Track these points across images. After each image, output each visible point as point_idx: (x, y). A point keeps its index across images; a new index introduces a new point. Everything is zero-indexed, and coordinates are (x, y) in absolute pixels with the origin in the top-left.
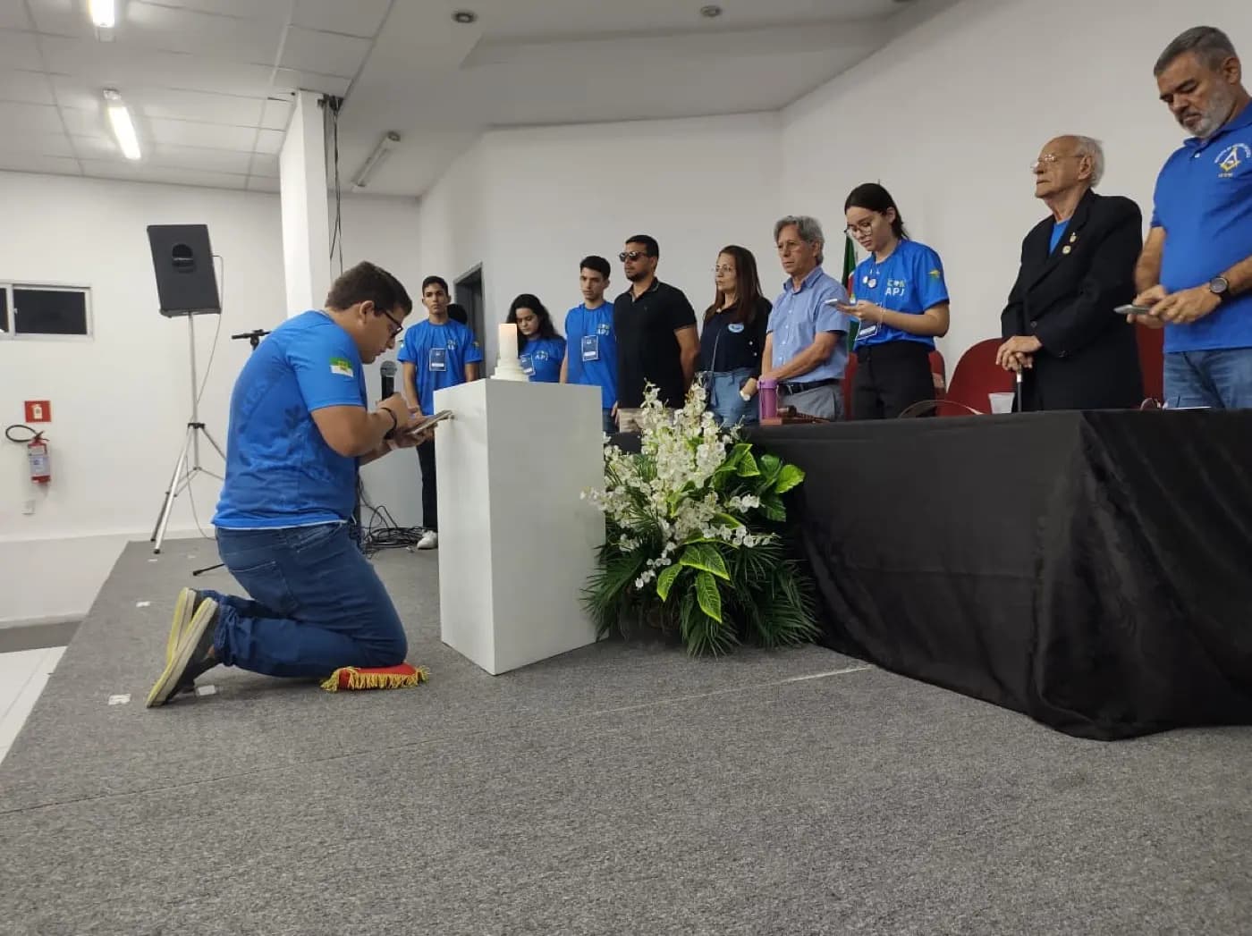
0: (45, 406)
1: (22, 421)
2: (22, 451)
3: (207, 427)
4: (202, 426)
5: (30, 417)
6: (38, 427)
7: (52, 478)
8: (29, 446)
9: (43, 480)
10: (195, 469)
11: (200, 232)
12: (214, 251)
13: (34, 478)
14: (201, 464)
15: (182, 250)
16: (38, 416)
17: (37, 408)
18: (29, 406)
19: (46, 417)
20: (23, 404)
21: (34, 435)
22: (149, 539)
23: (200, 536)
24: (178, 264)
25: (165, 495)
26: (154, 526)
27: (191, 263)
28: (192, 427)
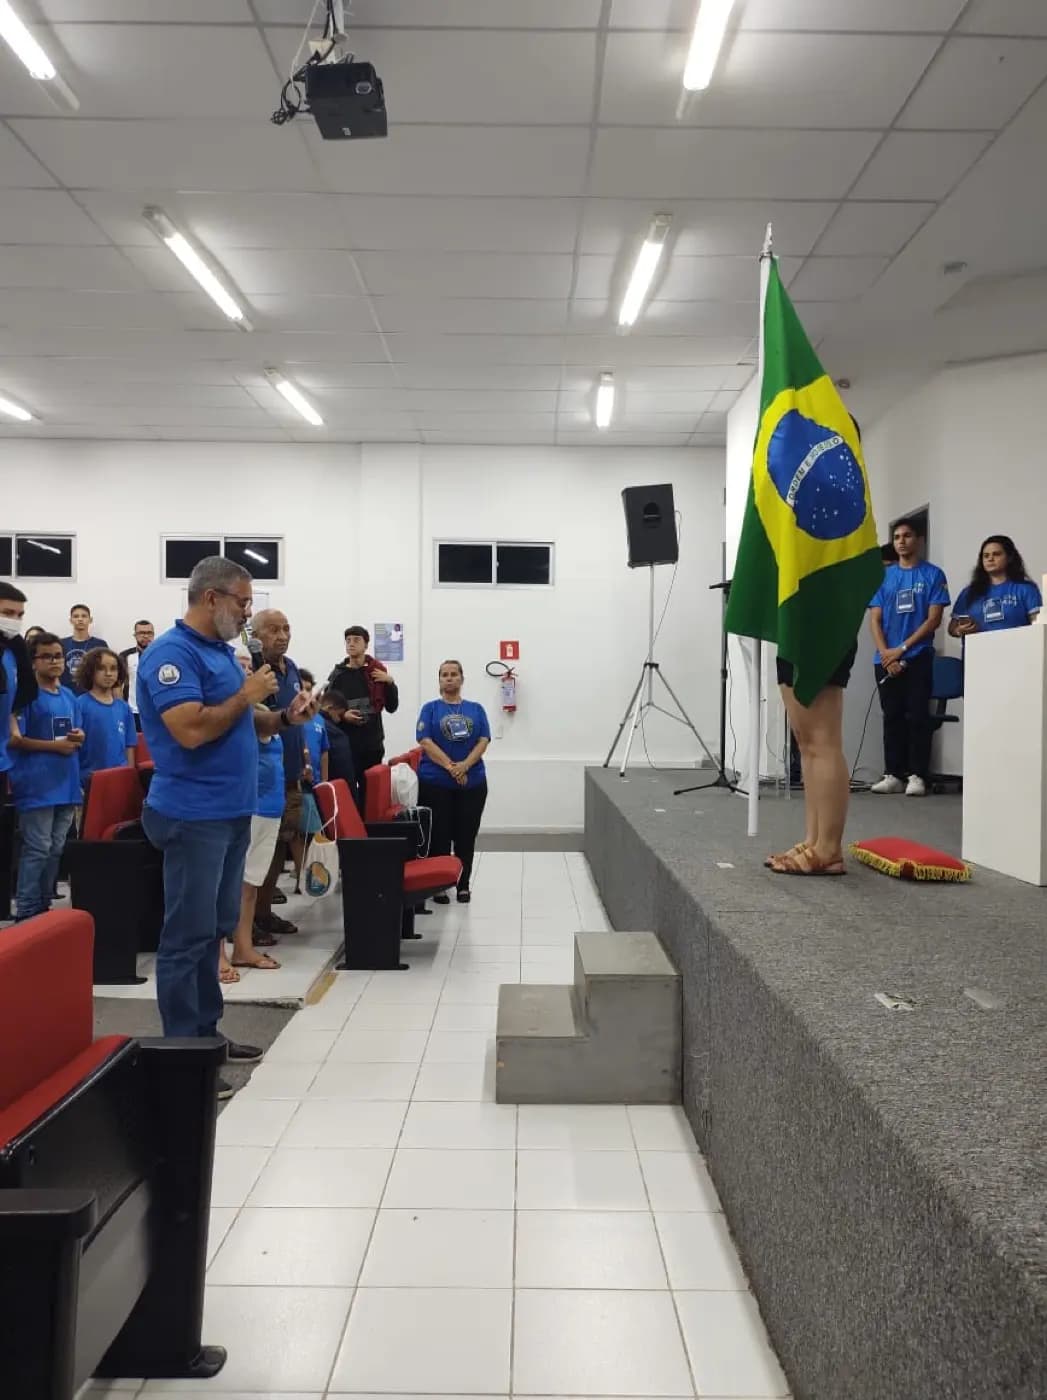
0: (515, 645)
1: (498, 659)
2: (498, 682)
3: (660, 668)
4: (656, 666)
5: (504, 655)
6: (510, 664)
7: (518, 708)
8: (503, 680)
9: (511, 709)
10: (648, 704)
11: (666, 491)
12: (676, 508)
13: (506, 708)
14: (654, 700)
15: (651, 508)
16: (510, 654)
17: (509, 648)
18: (503, 645)
19: (516, 656)
20: (499, 645)
21: (507, 671)
22: (602, 765)
23: (649, 766)
24: (647, 520)
25: (619, 727)
26: (607, 756)
27: (658, 519)
28: (648, 667)
